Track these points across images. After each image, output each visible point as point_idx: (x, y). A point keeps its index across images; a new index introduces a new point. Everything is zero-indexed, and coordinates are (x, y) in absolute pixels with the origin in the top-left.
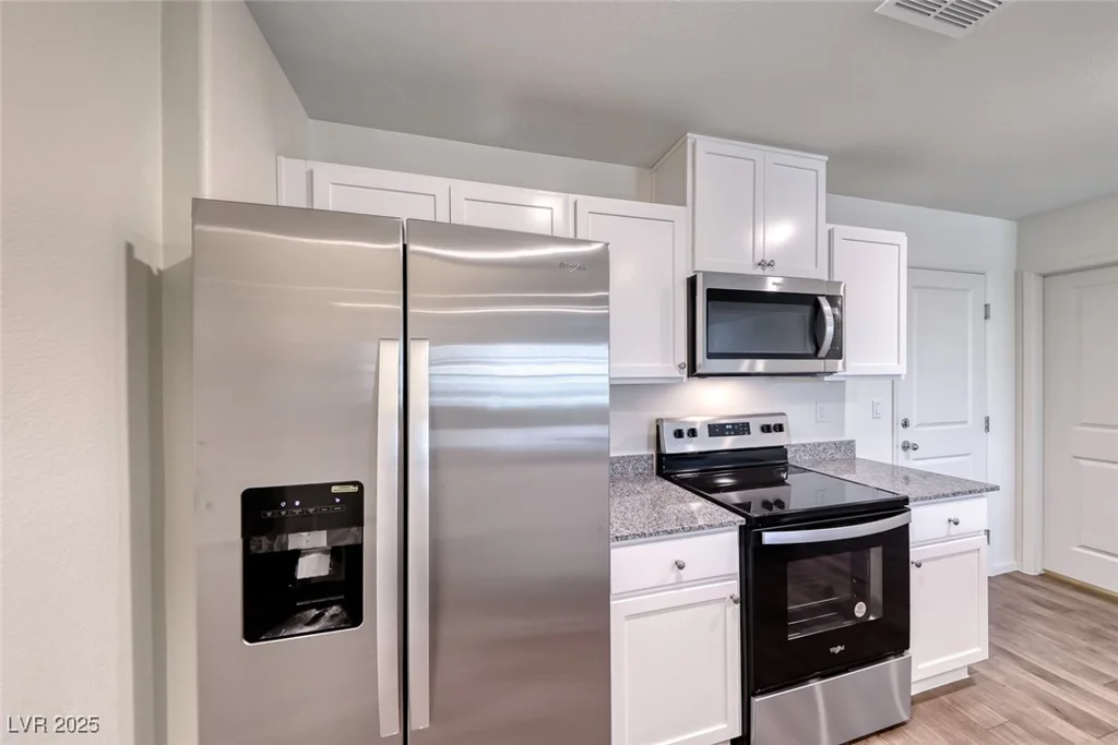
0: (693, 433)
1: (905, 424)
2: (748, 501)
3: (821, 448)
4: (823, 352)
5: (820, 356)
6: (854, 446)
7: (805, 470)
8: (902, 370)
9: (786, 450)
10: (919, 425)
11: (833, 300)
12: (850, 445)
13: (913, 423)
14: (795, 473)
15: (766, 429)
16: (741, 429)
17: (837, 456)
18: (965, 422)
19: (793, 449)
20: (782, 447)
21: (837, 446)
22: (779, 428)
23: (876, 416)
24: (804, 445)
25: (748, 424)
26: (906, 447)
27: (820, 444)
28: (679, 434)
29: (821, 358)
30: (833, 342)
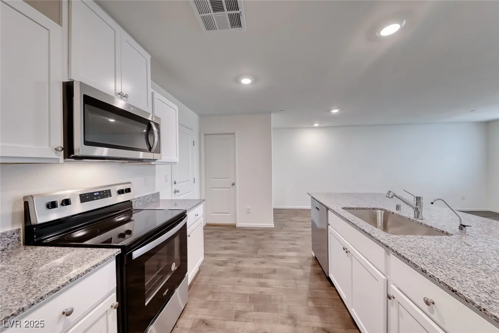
0: (67, 202)
1: (175, 183)
2: (110, 237)
3: (147, 198)
4: (153, 150)
5: (152, 151)
6: (159, 195)
7: (140, 210)
8: (177, 160)
9: (132, 202)
10: (179, 183)
11: (157, 125)
12: (158, 194)
13: (177, 182)
14: (136, 213)
15: (121, 192)
16: (106, 194)
17: (153, 200)
18: (189, 180)
19: (134, 201)
20: (129, 201)
21: (153, 195)
22: (128, 190)
23: (166, 180)
24: (139, 198)
25: (110, 190)
26: (175, 192)
27: (146, 196)
28: (52, 205)
29: (152, 152)
30: (157, 145)
